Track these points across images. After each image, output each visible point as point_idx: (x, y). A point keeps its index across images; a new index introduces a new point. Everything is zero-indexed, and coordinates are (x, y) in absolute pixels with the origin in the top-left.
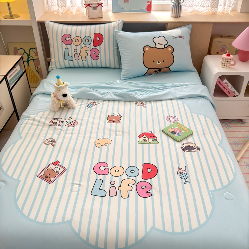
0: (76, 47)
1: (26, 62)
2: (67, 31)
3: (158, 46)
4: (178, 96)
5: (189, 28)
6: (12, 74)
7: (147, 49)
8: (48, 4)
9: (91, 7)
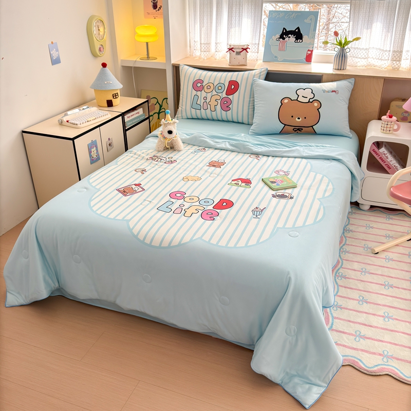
0: (207, 95)
1: (157, 114)
2: (200, 77)
3: (300, 99)
4: (305, 155)
5: (350, 82)
6: (132, 116)
7: (286, 101)
8: (190, 47)
9: (234, 52)
